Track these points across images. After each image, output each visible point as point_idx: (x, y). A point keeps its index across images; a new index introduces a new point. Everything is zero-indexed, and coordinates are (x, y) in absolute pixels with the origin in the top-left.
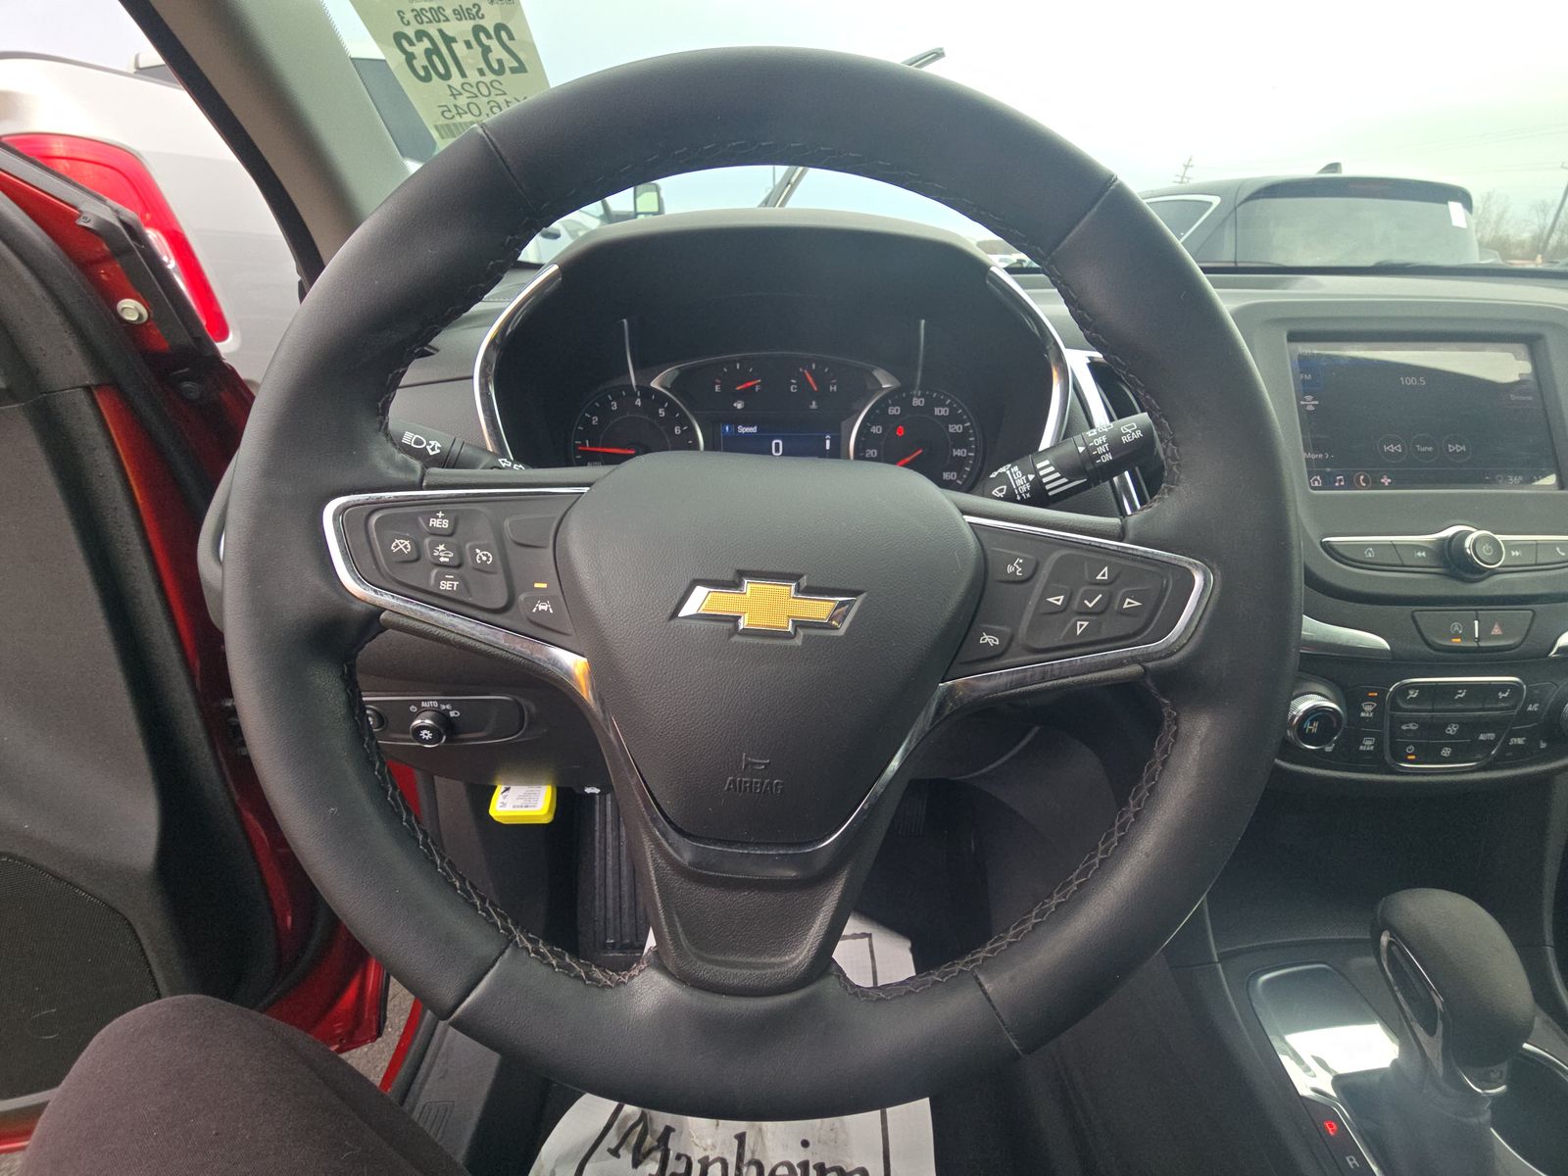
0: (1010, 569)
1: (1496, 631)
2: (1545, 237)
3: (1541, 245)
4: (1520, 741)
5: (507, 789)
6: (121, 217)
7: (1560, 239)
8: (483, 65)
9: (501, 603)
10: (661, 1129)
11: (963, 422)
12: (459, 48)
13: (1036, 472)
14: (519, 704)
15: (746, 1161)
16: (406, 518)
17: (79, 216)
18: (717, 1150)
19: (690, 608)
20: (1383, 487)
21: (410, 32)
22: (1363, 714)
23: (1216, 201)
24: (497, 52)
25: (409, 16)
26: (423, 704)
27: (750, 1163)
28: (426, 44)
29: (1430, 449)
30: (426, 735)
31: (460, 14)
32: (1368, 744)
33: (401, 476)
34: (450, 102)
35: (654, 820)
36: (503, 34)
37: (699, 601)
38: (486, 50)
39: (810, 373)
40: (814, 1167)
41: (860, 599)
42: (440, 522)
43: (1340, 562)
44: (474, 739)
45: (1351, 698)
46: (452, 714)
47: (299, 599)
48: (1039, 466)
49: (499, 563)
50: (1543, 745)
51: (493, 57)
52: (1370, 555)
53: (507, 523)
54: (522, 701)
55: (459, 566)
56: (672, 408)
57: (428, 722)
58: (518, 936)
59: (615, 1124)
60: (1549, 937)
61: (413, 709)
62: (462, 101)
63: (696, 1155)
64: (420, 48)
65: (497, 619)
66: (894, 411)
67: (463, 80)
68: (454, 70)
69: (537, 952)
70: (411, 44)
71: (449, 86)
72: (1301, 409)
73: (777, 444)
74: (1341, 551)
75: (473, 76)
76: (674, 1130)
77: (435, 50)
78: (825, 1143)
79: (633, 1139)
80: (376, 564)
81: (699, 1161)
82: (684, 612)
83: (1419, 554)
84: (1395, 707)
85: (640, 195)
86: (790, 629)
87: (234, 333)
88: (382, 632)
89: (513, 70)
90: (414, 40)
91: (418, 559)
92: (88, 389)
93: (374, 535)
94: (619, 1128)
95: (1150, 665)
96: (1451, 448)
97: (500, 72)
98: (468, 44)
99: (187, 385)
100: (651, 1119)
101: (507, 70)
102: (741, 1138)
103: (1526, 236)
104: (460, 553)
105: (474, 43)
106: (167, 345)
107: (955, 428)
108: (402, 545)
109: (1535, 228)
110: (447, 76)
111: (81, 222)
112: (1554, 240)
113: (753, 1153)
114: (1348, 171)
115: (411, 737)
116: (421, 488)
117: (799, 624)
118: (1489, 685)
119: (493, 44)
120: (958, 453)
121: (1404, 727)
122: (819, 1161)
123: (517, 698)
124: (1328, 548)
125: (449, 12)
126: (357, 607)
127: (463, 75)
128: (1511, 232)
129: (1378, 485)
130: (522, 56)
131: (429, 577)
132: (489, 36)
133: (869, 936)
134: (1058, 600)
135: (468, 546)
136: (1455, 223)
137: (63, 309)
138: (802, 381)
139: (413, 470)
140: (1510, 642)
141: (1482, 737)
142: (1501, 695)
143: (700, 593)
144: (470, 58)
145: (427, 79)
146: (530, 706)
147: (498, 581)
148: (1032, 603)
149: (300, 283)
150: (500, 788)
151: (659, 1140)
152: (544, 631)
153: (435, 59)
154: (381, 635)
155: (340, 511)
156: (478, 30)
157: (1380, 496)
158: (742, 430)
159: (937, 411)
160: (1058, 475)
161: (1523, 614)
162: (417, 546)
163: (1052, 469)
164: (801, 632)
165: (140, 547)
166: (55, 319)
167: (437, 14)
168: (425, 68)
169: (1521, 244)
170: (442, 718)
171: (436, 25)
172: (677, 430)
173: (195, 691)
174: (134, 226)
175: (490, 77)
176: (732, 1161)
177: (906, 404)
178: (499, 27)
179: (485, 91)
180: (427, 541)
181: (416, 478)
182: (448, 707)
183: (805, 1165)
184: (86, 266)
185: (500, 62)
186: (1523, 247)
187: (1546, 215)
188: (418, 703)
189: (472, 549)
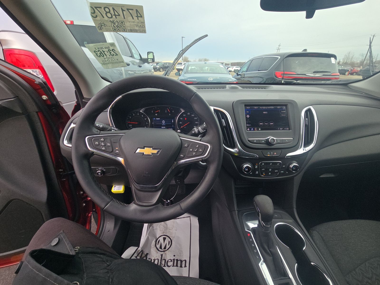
0: (185, 145)
1: (275, 154)
2: (363, 62)
3: (362, 64)
4: (283, 172)
5: (115, 186)
6: (43, 81)
7: (367, 62)
8: (110, 55)
9: (111, 151)
10: (146, 253)
11: (197, 117)
12: (106, 53)
13: (198, 129)
14: (116, 168)
15: (162, 259)
16: (97, 139)
17: (35, 81)
18: (157, 257)
19: (137, 152)
20: (259, 130)
21: (97, 51)
22: (256, 168)
23: (279, 57)
24: (112, 53)
25: (97, 48)
26: (99, 168)
27: (163, 260)
28: (100, 52)
29: (267, 124)
30: (99, 174)
31: (106, 48)
32: (257, 172)
33: (97, 133)
34: (104, 60)
35: (133, 182)
36: (114, 50)
37: (139, 151)
38: (110, 53)
39: (169, 109)
40: (176, 260)
41: (161, 150)
42: (102, 140)
43: (250, 143)
44: (108, 175)
45: (254, 165)
46: (104, 170)
47: (82, 150)
48: (199, 128)
49: (111, 145)
50: (287, 173)
51: (112, 54)
52: (255, 141)
53: (112, 139)
54: (117, 168)
55: (105, 146)
56: (144, 115)
57: (100, 171)
58: (114, 199)
59: (136, 252)
60: (295, 206)
61: (97, 169)
62: (106, 60)
63: (153, 258)
64: (98, 53)
65: (111, 153)
66: (184, 115)
67: (106, 57)
68: (105, 55)
69: (116, 201)
70: (97, 52)
71: (104, 58)
72: (246, 117)
73: (164, 121)
74: (250, 141)
75: (108, 56)
76: (148, 254)
77: (101, 53)
78: (178, 256)
79: (140, 255)
80: (93, 146)
81: (153, 260)
82: (136, 152)
83: (263, 141)
84: (260, 166)
85: (149, 54)
86: (151, 154)
87: (56, 91)
88: (93, 155)
89: (115, 55)
90: (98, 52)
91: (99, 145)
92: (37, 112)
93: (93, 142)
94: (137, 253)
95: (203, 159)
96: (271, 124)
97: (113, 55)
98: (107, 52)
99: (54, 110)
100: (144, 252)
101: (114, 55)
102: (162, 255)
103: (359, 61)
104: (105, 144)
105: (108, 52)
106: (51, 103)
107: (195, 118)
108: (97, 143)
109: (361, 60)
110: (104, 56)
111: (36, 83)
112: (365, 62)
113: (164, 258)
114: (309, 51)
115: (97, 174)
116: (100, 135)
117: (152, 154)
118: (276, 162)
119: (112, 52)
120: (196, 123)
121: (262, 170)
122: (177, 259)
123: (116, 167)
124: (249, 140)
125: (104, 48)
126: (90, 152)
127: (106, 56)
128: (355, 61)
129: (258, 130)
130: (117, 53)
131: (101, 147)
132: (111, 51)
133: (190, 217)
134: (191, 150)
135: (106, 143)
136: (333, 62)
137: (32, 98)
138: (167, 111)
139: (98, 132)
140: (278, 155)
141: (275, 171)
142: (278, 164)
143: (139, 149)
144: (108, 54)
145: (100, 57)
146: (118, 169)
147: (111, 148)
148: (188, 150)
149: (75, 90)
150: (114, 186)
151: (145, 255)
152: (118, 155)
153: (101, 54)
154: (93, 156)
155: (88, 139)
156: (109, 50)
157: (259, 132)
158: (157, 119)
159: (192, 115)
160: (201, 130)
161: (280, 151)
162: (99, 143)
163: (201, 129)
164: (152, 155)
165: (45, 141)
166: (31, 100)
167: (102, 48)
168: (99, 55)
169: (357, 63)
170: (102, 171)
171: (102, 50)
172: (145, 119)
173: (54, 168)
174: (45, 82)
175: (111, 56)
176: (160, 259)
177: (186, 114)
178: (113, 50)
179: (110, 58)
180: (100, 142)
181: (99, 133)
182: (103, 169)
183: (174, 260)
184: (36, 90)
185: (113, 54)
186: (358, 64)
187: (363, 57)
188: (98, 168)
189: (107, 143)
